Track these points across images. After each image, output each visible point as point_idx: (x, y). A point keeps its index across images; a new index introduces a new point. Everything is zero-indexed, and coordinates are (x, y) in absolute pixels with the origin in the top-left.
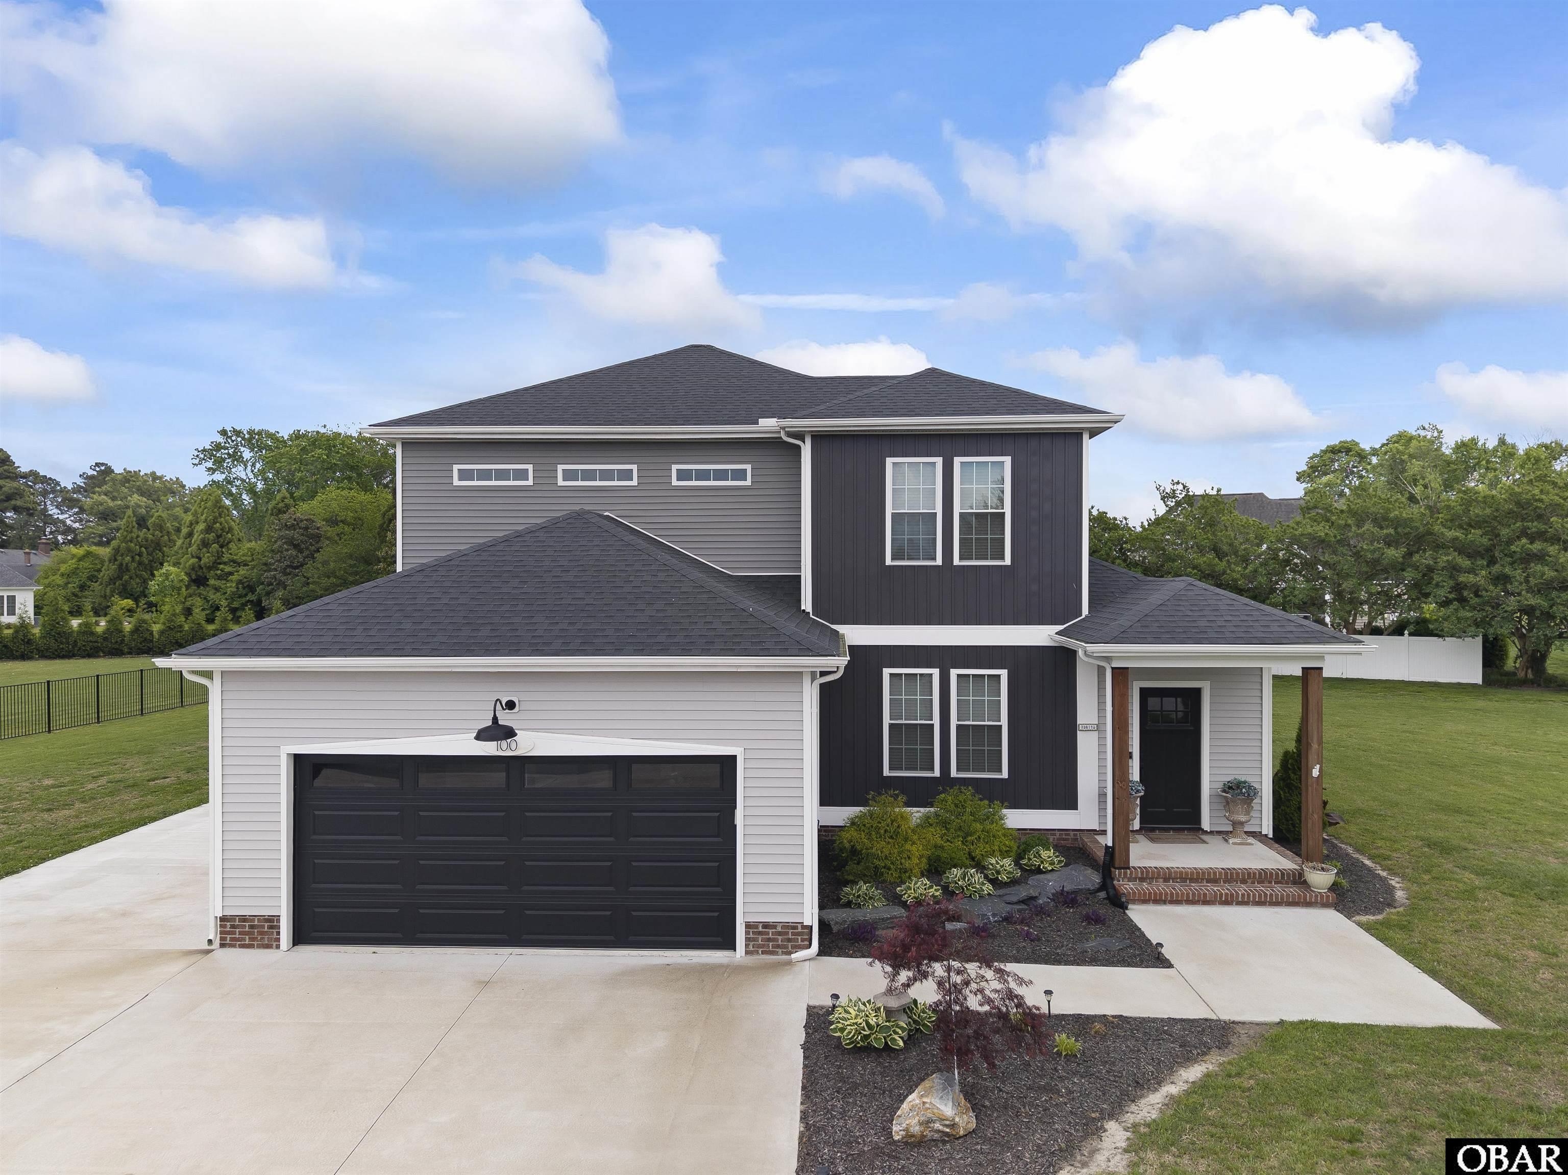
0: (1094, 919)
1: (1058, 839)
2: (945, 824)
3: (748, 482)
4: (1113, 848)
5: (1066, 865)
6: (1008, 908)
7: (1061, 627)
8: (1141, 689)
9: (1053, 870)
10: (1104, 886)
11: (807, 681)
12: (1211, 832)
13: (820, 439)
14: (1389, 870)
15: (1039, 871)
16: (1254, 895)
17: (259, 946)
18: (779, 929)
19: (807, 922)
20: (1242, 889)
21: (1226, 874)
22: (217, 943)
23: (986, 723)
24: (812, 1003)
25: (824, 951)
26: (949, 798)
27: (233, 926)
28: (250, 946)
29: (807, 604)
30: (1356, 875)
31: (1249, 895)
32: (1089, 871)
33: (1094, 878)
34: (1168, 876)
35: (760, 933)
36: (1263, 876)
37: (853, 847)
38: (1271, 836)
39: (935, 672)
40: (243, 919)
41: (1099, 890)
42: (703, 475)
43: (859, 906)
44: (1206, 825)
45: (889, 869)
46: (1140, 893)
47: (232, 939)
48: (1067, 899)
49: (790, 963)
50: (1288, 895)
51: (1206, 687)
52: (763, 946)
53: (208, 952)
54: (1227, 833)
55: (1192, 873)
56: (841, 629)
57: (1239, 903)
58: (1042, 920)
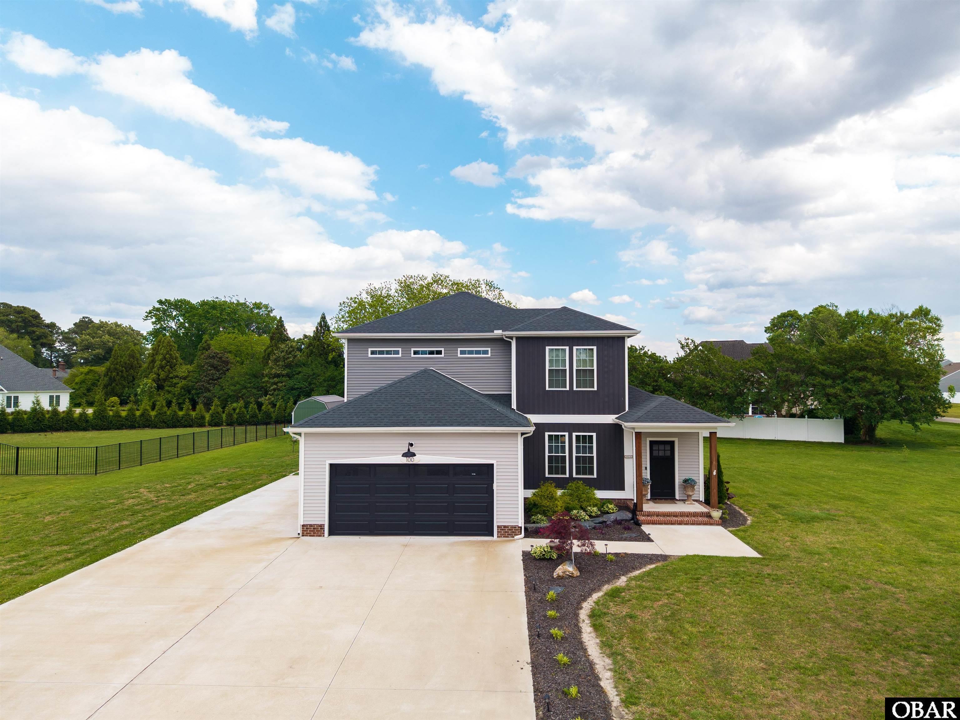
0: (628, 529)
1: (617, 503)
2: (571, 495)
3: (489, 355)
4: (636, 503)
5: (618, 511)
6: (595, 524)
7: (617, 416)
8: (650, 441)
9: (613, 513)
10: (633, 519)
11: (519, 435)
12: (679, 500)
13: (518, 339)
14: (749, 514)
15: (608, 513)
16: (690, 521)
17: (317, 536)
18: (510, 528)
19: (520, 525)
20: (686, 519)
21: (681, 513)
22: (301, 534)
23: (588, 455)
24: (524, 550)
25: (526, 536)
26: (572, 485)
27: (307, 528)
28: (313, 536)
29: (514, 406)
30: (734, 515)
31: (688, 521)
32: (628, 513)
33: (630, 515)
34: (658, 514)
35: (502, 530)
36: (695, 515)
37: (535, 503)
38: (703, 501)
39: (567, 434)
40: (311, 525)
41: (631, 520)
42: (471, 352)
43: (538, 523)
44: (677, 497)
45: (549, 511)
46: (646, 520)
47: (306, 533)
48: (618, 522)
49: (514, 540)
50: (703, 521)
51: (676, 440)
52: (504, 534)
53: (299, 538)
54: (685, 500)
55: (667, 513)
56: (528, 416)
57: (685, 524)
58: (608, 529)
